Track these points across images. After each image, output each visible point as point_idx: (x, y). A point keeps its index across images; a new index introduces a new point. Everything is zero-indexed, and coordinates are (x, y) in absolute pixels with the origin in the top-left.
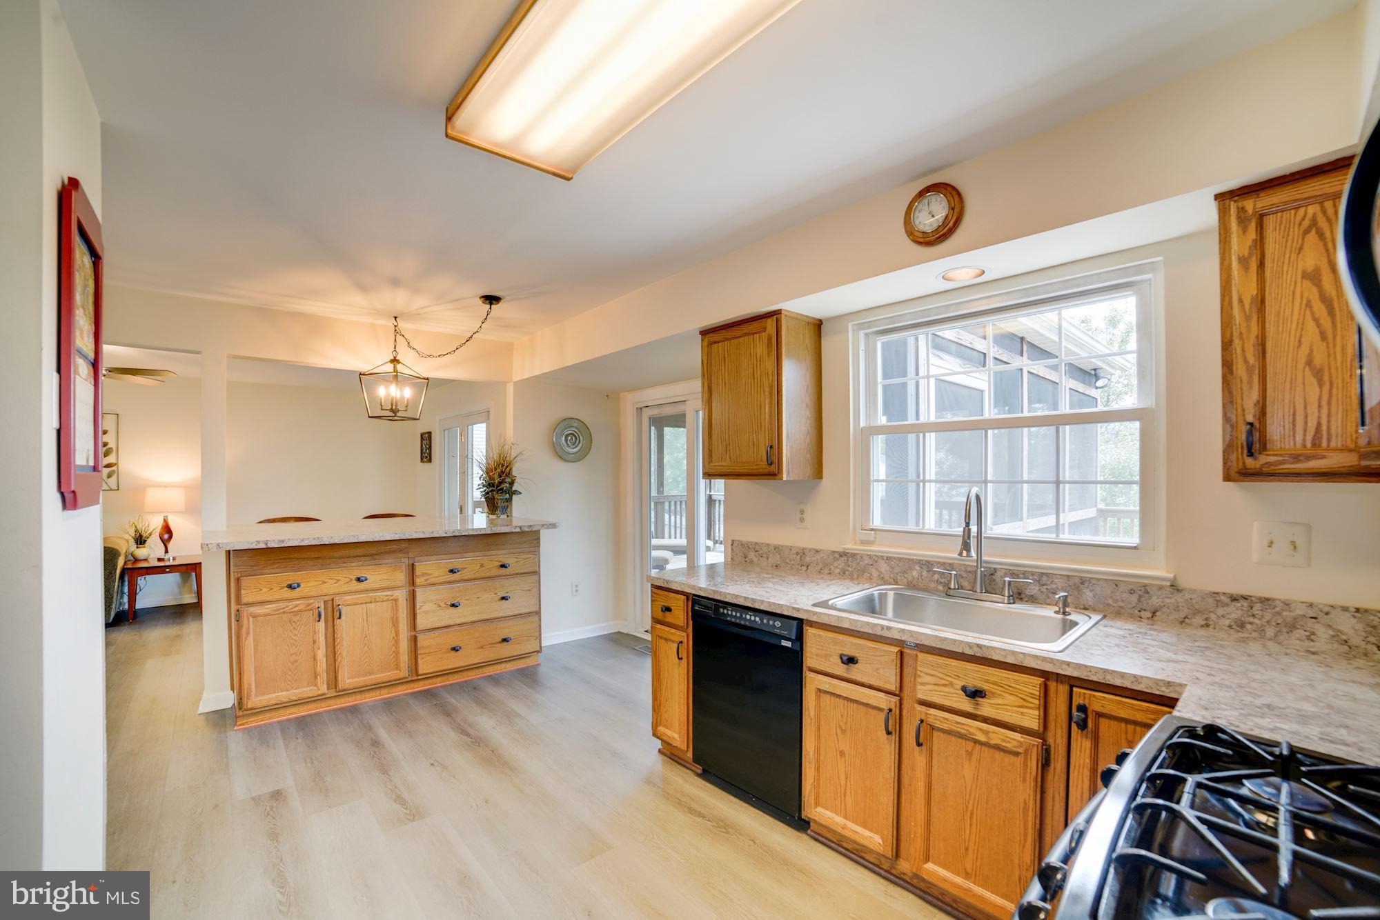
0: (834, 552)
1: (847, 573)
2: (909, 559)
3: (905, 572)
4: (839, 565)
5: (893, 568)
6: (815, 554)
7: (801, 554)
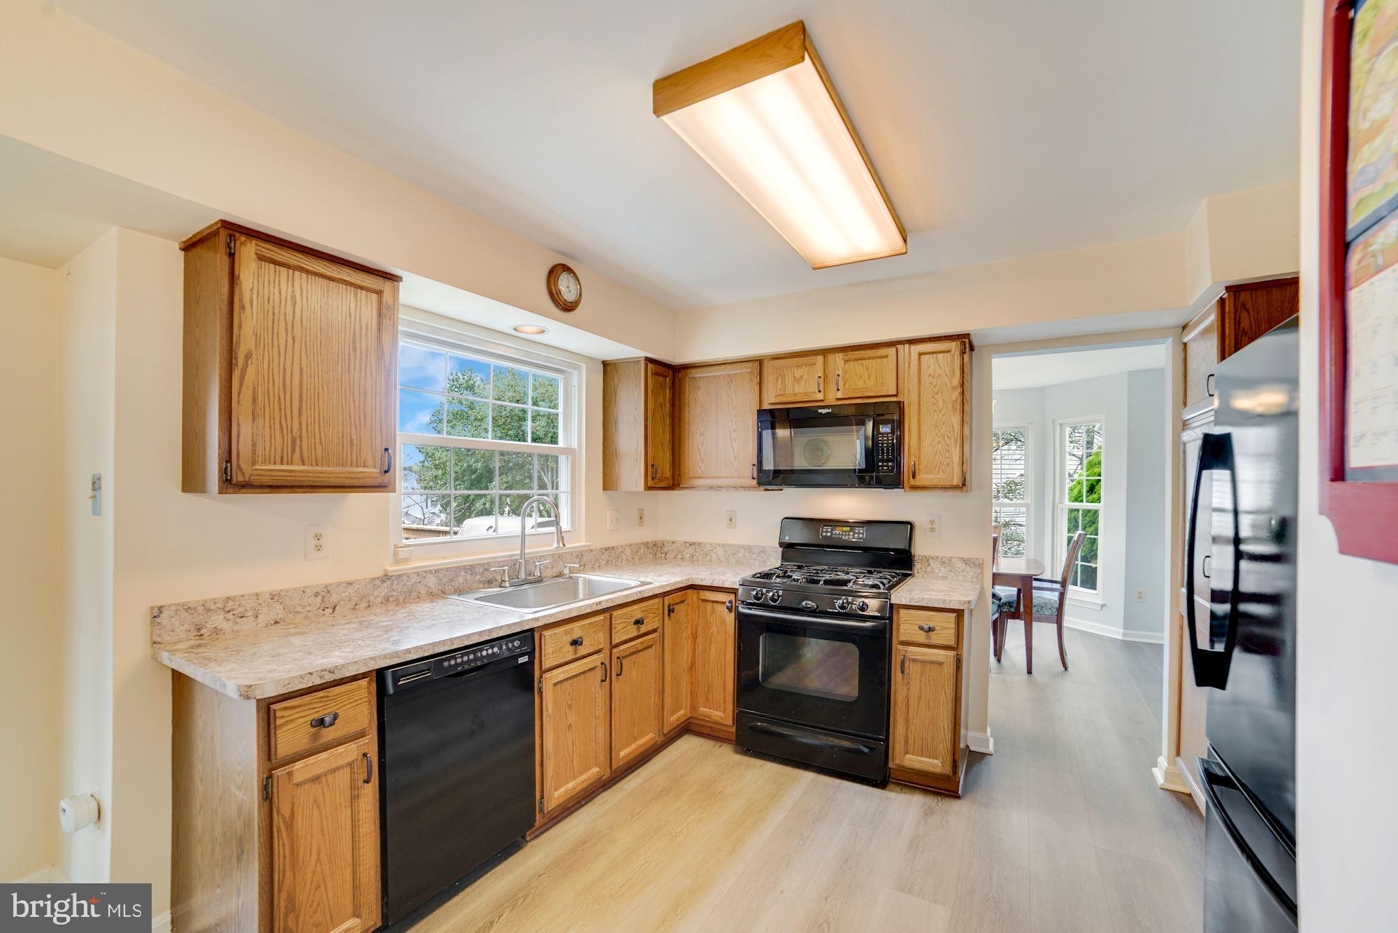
0: (374, 579)
1: (391, 599)
2: (455, 567)
3: (452, 581)
4: (381, 593)
5: (440, 580)
6: (346, 587)
7: (323, 593)
